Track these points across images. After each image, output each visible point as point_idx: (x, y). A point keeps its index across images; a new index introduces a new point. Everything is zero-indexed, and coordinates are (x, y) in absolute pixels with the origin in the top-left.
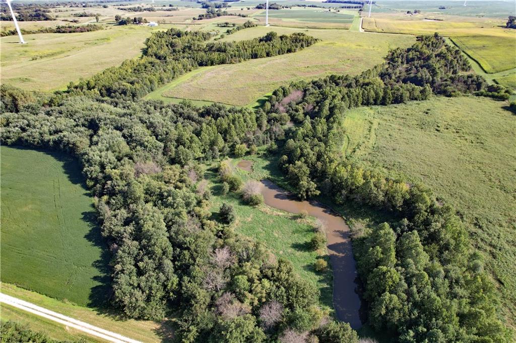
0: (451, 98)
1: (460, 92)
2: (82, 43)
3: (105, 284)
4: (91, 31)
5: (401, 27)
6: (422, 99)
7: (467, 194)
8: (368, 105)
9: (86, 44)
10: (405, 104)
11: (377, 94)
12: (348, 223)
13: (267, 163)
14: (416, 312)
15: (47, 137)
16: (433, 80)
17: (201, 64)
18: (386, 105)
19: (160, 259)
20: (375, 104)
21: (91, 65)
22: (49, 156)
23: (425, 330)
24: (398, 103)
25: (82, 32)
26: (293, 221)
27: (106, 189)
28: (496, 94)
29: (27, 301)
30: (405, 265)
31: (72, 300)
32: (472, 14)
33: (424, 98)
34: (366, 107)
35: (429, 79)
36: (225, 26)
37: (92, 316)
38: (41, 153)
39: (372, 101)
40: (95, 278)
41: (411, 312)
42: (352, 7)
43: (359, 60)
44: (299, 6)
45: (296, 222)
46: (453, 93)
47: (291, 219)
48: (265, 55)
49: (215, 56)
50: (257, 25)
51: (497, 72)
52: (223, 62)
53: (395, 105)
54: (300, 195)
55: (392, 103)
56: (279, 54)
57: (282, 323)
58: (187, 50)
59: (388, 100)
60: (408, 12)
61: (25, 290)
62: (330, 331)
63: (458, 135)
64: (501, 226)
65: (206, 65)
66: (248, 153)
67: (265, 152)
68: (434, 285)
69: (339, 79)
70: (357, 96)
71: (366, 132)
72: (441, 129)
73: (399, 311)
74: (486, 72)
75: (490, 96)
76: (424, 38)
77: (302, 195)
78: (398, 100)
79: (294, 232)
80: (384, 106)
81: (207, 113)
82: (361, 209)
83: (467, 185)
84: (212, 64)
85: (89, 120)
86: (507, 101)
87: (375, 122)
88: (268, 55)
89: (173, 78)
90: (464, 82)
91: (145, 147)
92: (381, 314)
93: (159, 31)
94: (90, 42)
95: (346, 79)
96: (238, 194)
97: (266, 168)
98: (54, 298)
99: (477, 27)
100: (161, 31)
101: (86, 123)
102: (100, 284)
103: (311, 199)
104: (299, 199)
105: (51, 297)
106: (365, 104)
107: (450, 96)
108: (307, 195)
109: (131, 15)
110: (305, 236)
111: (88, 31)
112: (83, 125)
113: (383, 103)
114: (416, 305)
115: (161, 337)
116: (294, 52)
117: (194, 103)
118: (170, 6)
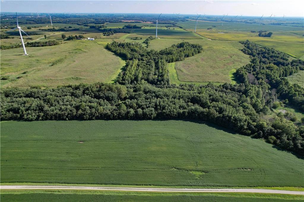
2: (67, 53)
6: (297, 72)
11: (283, 72)
13: (293, 110)
39: (281, 75)
44: (145, 26)
48: (192, 55)
51: (300, 58)
59: (288, 74)
60: (208, 29)
65: (169, 62)
67: (284, 105)
74: (295, 58)
84: (172, 62)
94: (70, 52)
111: (54, 45)
112: (188, 101)
117: (215, 84)
118: (70, 27)
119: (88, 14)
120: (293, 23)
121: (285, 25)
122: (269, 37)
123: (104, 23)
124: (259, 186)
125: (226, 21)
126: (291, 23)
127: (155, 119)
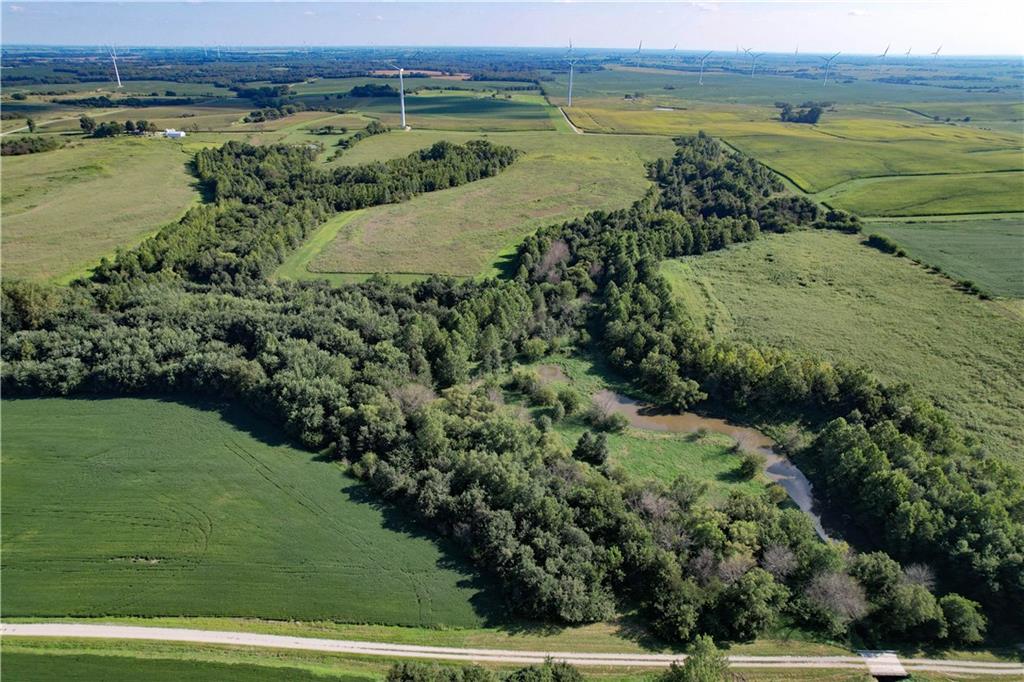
0: (785, 234)
1: (793, 225)
2: (43, 178)
3: (483, 590)
4: (38, 151)
5: (635, 123)
6: (749, 240)
7: (901, 368)
8: (674, 257)
9: (51, 179)
10: (728, 249)
11: (685, 237)
12: (767, 433)
13: (587, 366)
14: (952, 519)
15: (158, 369)
16: (748, 208)
17: (339, 208)
18: (701, 254)
19: (561, 527)
20: (685, 253)
21: (108, 222)
22: (174, 404)
23: (978, 536)
24: (718, 249)
25: (17, 154)
26: (692, 444)
27: (361, 441)
28: (842, 224)
29: (373, 641)
30: (904, 465)
31: (450, 623)
32: (719, 99)
33: (750, 237)
34: (672, 261)
35: (742, 207)
36: (325, 133)
37: (501, 639)
38: (151, 402)
39: (679, 249)
40: (461, 584)
41: (946, 520)
42: (524, 89)
43: (610, 183)
44: (427, 88)
45: (697, 445)
46: (785, 227)
47: (687, 441)
48: (448, 184)
49: (361, 190)
50: (389, 130)
51: (820, 191)
52: (378, 201)
53: (715, 253)
54: (678, 405)
55: (709, 250)
56: (469, 181)
57: (804, 569)
58: (298, 182)
59: (703, 244)
60: (627, 96)
61: (356, 626)
62: (866, 566)
63: (833, 288)
64: (965, 402)
65: (348, 209)
66: (548, 353)
67: (574, 348)
68: (952, 481)
69: (610, 217)
70: (658, 243)
71: (703, 299)
72: (806, 281)
73: (932, 521)
74: (805, 191)
75: (835, 228)
76: (687, 141)
77: (680, 403)
78: (717, 244)
79: (704, 460)
80: (698, 256)
81: (424, 293)
82: (775, 411)
83: (894, 356)
84: (359, 206)
85: (227, 327)
86: (859, 234)
87: (705, 280)
88: (453, 183)
89: (303, 236)
90: (790, 208)
91: (382, 362)
92: (908, 532)
93: (206, 148)
94: (59, 175)
95: (622, 217)
96: (579, 419)
97: (590, 372)
98: (417, 627)
99: (743, 120)
100: (210, 148)
101: (222, 333)
102: (475, 591)
103: (697, 408)
104: (676, 412)
105: (411, 627)
106: (670, 256)
107: (782, 231)
108: (688, 402)
109: (97, 115)
110: (724, 461)
111: (31, 152)
112: (216, 337)
113: (697, 252)
114: (947, 511)
115: (634, 640)
116: (493, 175)
117: (395, 279)
118: (169, 94)
119: (287, 51)
120: (957, 78)
121: (922, 84)
122: (810, 123)
123: (302, 81)
124: (108, 615)
125: (735, 71)
126: (951, 78)
127: (74, 393)
